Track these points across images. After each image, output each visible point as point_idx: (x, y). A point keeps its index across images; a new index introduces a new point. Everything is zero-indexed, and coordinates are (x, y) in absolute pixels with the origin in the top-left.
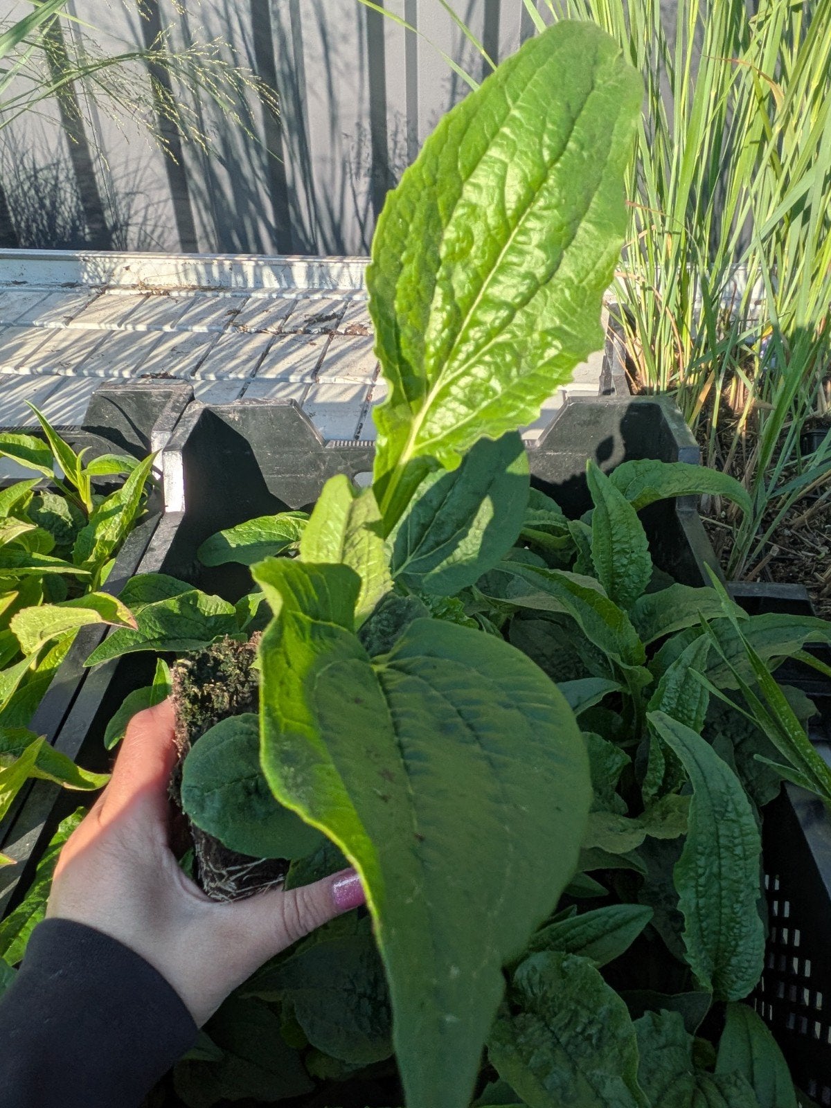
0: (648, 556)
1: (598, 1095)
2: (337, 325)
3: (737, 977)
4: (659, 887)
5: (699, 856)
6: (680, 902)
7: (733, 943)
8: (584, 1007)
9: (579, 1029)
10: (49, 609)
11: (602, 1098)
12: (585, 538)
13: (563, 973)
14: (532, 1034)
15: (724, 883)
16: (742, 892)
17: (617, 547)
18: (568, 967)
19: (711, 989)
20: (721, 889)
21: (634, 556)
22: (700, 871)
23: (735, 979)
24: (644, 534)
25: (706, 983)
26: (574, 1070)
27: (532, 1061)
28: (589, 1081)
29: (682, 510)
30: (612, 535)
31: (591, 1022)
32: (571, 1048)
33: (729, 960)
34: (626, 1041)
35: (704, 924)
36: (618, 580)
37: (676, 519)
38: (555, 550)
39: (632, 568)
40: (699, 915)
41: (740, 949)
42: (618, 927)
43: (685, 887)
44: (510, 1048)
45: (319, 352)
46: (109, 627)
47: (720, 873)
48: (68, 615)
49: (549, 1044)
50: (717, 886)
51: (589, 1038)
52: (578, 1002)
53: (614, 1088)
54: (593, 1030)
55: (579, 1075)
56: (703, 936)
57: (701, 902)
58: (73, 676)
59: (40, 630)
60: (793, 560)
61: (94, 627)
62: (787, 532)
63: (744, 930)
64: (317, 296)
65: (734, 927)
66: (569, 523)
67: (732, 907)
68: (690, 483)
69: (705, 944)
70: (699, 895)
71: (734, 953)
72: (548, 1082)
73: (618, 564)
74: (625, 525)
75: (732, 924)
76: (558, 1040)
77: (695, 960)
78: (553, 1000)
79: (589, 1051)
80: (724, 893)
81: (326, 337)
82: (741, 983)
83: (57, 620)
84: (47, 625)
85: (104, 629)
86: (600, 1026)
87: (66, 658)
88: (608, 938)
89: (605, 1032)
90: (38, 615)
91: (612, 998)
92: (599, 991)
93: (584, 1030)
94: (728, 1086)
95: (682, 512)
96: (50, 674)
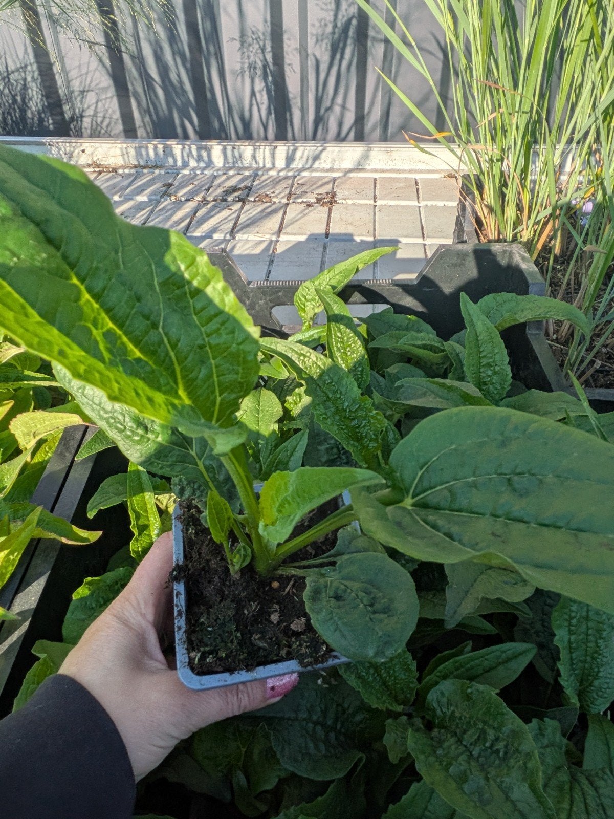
0: (509, 368)
1: (507, 798)
2: (248, 195)
3: (598, 696)
4: (530, 624)
5: (572, 604)
6: (556, 638)
7: (596, 670)
8: (489, 726)
9: (487, 745)
10: (40, 414)
11: (512, 801)
12: (457, 355)
13: (468, 697)
14: (449, 747)
15: (590, 624)
16: (605, 630)
17: (484, 361)
18: (472, 693)
19: (578, 705)
20: (588, 629)
21: (497, 368)
22: (573, 614)
23: (595, 696)
24: (505, 351)
25: (574, 700)
26: (487, 779)
27: (451, 770)
28: (500, 787)
29: (530, 332)
30: (480, 352)
31: (497, 739)
32: (482, 759)
33: (592, 682)
34: (529, 755)
35: (574, 655)
36: (484, 388)
37: (527, 340)
38: (432, 364)
39: (495, 378)
40: (570, 648)
41: (601, 674)
42: (509, 660)
43: (560, 627)
44: (432, 759)
45: (235, 215)
46: (87, 427)
47: (588, 616)
48: (56, 419)
49: (464, 757)
50: (585, 626)
51: (498, 751)
52: (485, 723)
53: (522, 792)
54: (500, 746)
55: (492, 782)
56: (572, 664)
57: (573, 638)
58: (61, 466)
59: (33, 431)
60: (609, 372)
61: (76, 428)
62: (604, 350)
63: (605, 660)
64: (231, 173)
65: (597, 658)
66: (445, 343)
67: (596, 643)
68: (541, 310)
69: (574, 670)
70: (571, 633)
71: (596, 677)
72: (466, 787)
73: (484, 375)
74: (491, 344)
75: (596, 655)
76: (471, 753)
77: (568, 683)
78: (460, 719)
79: (497, 762)
80: (590, 631)
81: (239, 205)
82: (600, 700)
83: (47, 423)
84: (39, 426)
85: (84, 428)
86: (504, 743)
87: (55, 452)
88: (500, 668)
89: (510, 746)
90: (32, 419)
91: (512, 720)
92: (503, 714)
93: (492, 746)
94: (596, 778)
95: (531, 334)
96: (42, 465)
